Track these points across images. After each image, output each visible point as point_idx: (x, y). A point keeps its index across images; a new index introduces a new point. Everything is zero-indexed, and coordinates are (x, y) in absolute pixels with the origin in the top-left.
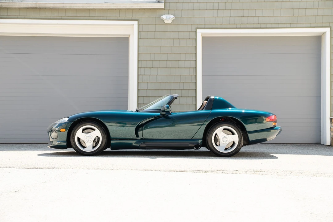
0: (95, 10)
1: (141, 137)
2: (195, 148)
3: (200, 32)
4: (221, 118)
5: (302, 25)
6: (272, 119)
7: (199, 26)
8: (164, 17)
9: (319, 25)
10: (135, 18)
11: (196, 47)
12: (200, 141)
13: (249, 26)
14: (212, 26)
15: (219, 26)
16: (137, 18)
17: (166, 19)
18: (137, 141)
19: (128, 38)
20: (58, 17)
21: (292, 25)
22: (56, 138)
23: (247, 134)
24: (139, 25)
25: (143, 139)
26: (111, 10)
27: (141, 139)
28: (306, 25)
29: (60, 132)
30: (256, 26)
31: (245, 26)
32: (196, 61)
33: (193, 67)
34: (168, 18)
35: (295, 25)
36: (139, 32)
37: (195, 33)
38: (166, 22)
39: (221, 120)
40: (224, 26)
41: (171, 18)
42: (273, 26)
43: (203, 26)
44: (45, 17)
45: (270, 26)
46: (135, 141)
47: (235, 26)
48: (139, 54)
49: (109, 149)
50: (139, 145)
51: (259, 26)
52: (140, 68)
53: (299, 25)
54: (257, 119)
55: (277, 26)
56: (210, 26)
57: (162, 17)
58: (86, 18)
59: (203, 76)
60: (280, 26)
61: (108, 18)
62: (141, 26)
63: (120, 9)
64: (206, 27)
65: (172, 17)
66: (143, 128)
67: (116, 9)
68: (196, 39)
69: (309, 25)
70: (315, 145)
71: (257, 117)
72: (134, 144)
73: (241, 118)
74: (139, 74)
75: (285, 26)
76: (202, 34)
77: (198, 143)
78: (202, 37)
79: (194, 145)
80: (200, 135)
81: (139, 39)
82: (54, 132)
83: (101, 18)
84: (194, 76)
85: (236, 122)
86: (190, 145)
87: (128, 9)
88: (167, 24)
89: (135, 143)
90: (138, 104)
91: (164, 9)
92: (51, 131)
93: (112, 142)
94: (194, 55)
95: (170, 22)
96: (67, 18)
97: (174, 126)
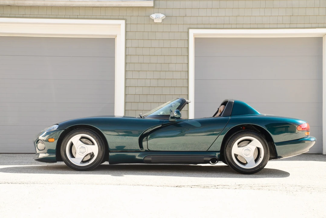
0: (78, 8)
1: (145, 148)
2: (210, 162)
3: (193, 33)
4: (242, 126)
5: (302, 26)
6: (304, 128)
7: (192, 26)
8: (153, 16)
9: (320, 25)
10: (122, 17)
11: (188, 48)
12: (217, 154)
13: (245, 26)
14: (206, 26)
15: (212, 26)
16: (124, 17)
17: (156, 18)
18: (141, 153)
19: (114, 39)
20: (38, 16)
21: (292, 26)
22: (44, 149)
23: (274, 145)
24: (126, 24)
25: (148, 151)
26: (95, 8)
27: (146, 151)
28: (306, 26)
29: (49, 142)
30: (252, 26)
31: (241, 26)
32: (188, 64)
33: (184, 70)
34: (158, 17)
35: (295, 26)
36: (126, 32)
37: (187, 33)
38: (155, 21)
39: (242, 128)
40: (218, 26)
41: (161, 18)
42: (271, 26)
43: (196, 26)
44: (24, 16)
45: (268, 26)
46: (138, 154)
47: (229, 26)
48: (126, 55)
49: (106, 163)
50: (143, 158)
51: (256, 26)
52: (127, 72)
53: (299, 26)
54: (289, 127)
55: (275, 26)
56: (203, 26)
57: (152, 15)
58: (69, 17)
59: (196, 80)
60: (279, 26)
61: (92, 17)
62: (129, 26)
63: (106, 7)
64: (199, 27)
65: (162, 16)
66: (149, 137)
67: (101, 7)
68: (188, 40)
69: (310, 26)
70: (316, 155)
71: (288, 125)
72: (137, 157)
73: (266, 126)
74: (127, 78)
75: (283, 26)
76: (194, 35)
77: (215, 156)
78: (195, 38)
79: (209, 159)
80: (217, 146)
81: (126, 40)
82: (40, 142)
83: (86, 17)
84: (186, 80)
85: (260, 131)
86: (205, 159)
87: (114, 7)
88: (157, 24)
89: (139, 156)
90: (125, 110)
91: (153, 7)
92: (38, 141)
93: (110, 154)
94: (186, 57)
95: (160, 21)
96: (48, 16)
97: (183, 135)
